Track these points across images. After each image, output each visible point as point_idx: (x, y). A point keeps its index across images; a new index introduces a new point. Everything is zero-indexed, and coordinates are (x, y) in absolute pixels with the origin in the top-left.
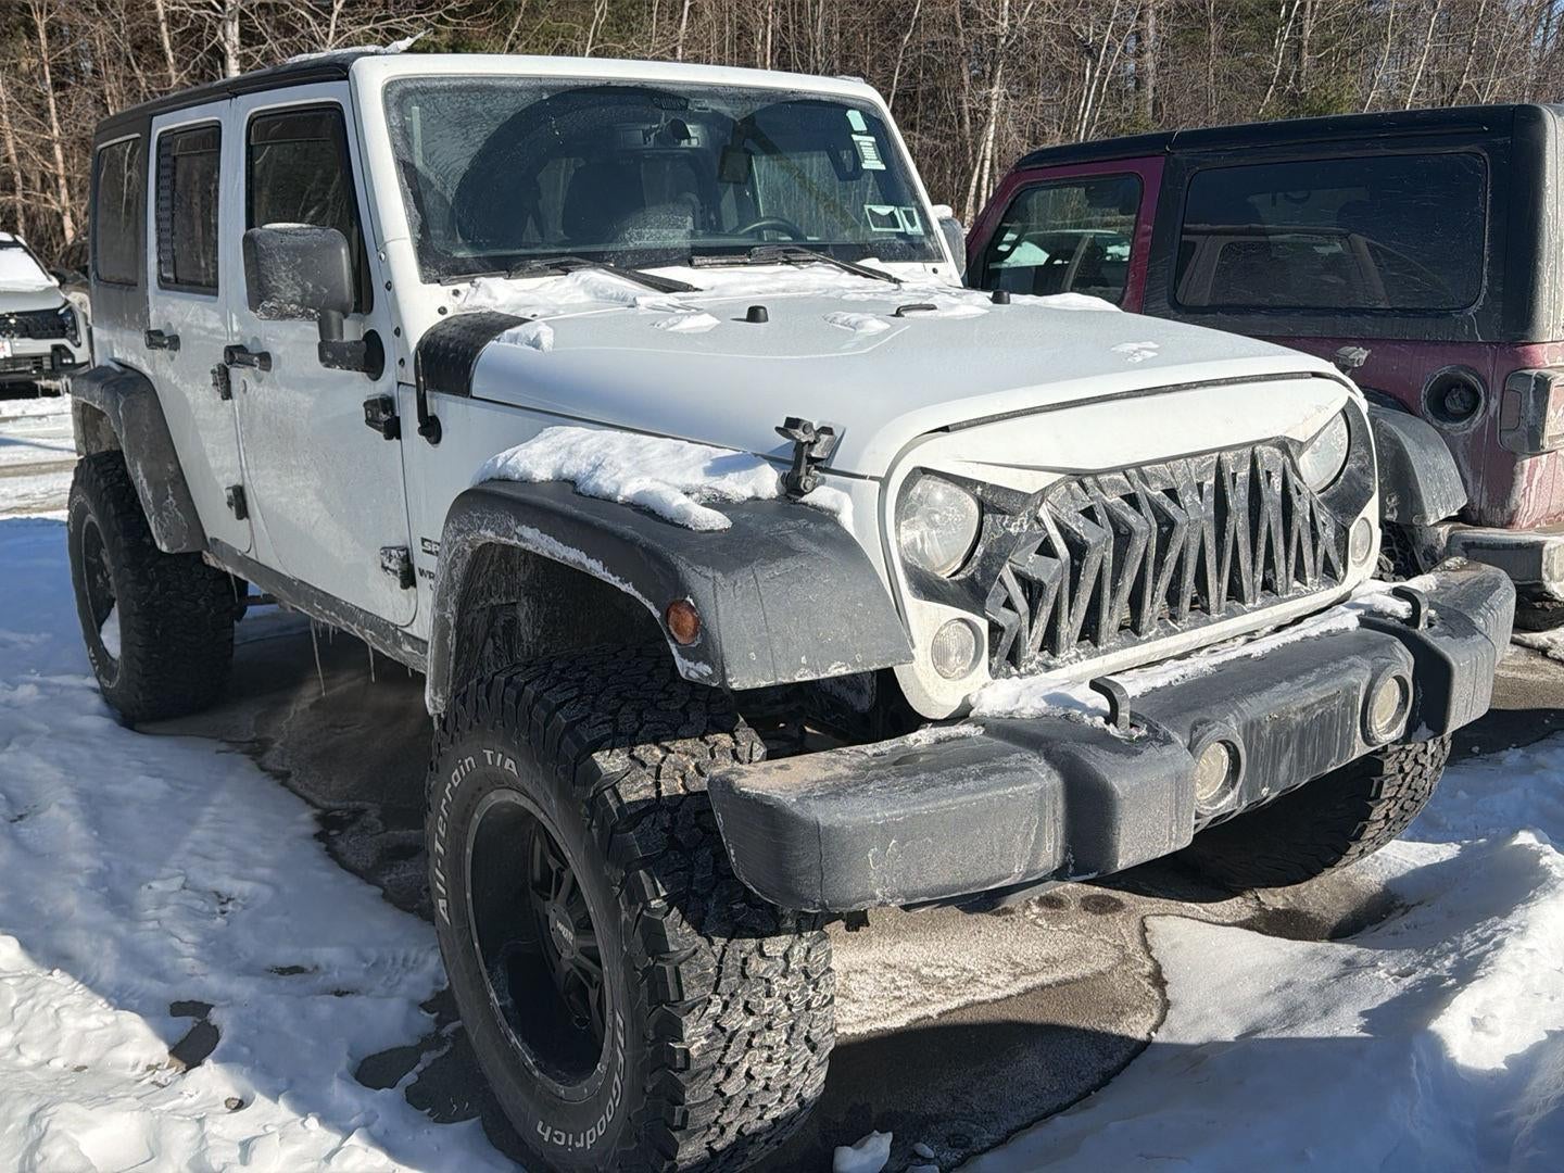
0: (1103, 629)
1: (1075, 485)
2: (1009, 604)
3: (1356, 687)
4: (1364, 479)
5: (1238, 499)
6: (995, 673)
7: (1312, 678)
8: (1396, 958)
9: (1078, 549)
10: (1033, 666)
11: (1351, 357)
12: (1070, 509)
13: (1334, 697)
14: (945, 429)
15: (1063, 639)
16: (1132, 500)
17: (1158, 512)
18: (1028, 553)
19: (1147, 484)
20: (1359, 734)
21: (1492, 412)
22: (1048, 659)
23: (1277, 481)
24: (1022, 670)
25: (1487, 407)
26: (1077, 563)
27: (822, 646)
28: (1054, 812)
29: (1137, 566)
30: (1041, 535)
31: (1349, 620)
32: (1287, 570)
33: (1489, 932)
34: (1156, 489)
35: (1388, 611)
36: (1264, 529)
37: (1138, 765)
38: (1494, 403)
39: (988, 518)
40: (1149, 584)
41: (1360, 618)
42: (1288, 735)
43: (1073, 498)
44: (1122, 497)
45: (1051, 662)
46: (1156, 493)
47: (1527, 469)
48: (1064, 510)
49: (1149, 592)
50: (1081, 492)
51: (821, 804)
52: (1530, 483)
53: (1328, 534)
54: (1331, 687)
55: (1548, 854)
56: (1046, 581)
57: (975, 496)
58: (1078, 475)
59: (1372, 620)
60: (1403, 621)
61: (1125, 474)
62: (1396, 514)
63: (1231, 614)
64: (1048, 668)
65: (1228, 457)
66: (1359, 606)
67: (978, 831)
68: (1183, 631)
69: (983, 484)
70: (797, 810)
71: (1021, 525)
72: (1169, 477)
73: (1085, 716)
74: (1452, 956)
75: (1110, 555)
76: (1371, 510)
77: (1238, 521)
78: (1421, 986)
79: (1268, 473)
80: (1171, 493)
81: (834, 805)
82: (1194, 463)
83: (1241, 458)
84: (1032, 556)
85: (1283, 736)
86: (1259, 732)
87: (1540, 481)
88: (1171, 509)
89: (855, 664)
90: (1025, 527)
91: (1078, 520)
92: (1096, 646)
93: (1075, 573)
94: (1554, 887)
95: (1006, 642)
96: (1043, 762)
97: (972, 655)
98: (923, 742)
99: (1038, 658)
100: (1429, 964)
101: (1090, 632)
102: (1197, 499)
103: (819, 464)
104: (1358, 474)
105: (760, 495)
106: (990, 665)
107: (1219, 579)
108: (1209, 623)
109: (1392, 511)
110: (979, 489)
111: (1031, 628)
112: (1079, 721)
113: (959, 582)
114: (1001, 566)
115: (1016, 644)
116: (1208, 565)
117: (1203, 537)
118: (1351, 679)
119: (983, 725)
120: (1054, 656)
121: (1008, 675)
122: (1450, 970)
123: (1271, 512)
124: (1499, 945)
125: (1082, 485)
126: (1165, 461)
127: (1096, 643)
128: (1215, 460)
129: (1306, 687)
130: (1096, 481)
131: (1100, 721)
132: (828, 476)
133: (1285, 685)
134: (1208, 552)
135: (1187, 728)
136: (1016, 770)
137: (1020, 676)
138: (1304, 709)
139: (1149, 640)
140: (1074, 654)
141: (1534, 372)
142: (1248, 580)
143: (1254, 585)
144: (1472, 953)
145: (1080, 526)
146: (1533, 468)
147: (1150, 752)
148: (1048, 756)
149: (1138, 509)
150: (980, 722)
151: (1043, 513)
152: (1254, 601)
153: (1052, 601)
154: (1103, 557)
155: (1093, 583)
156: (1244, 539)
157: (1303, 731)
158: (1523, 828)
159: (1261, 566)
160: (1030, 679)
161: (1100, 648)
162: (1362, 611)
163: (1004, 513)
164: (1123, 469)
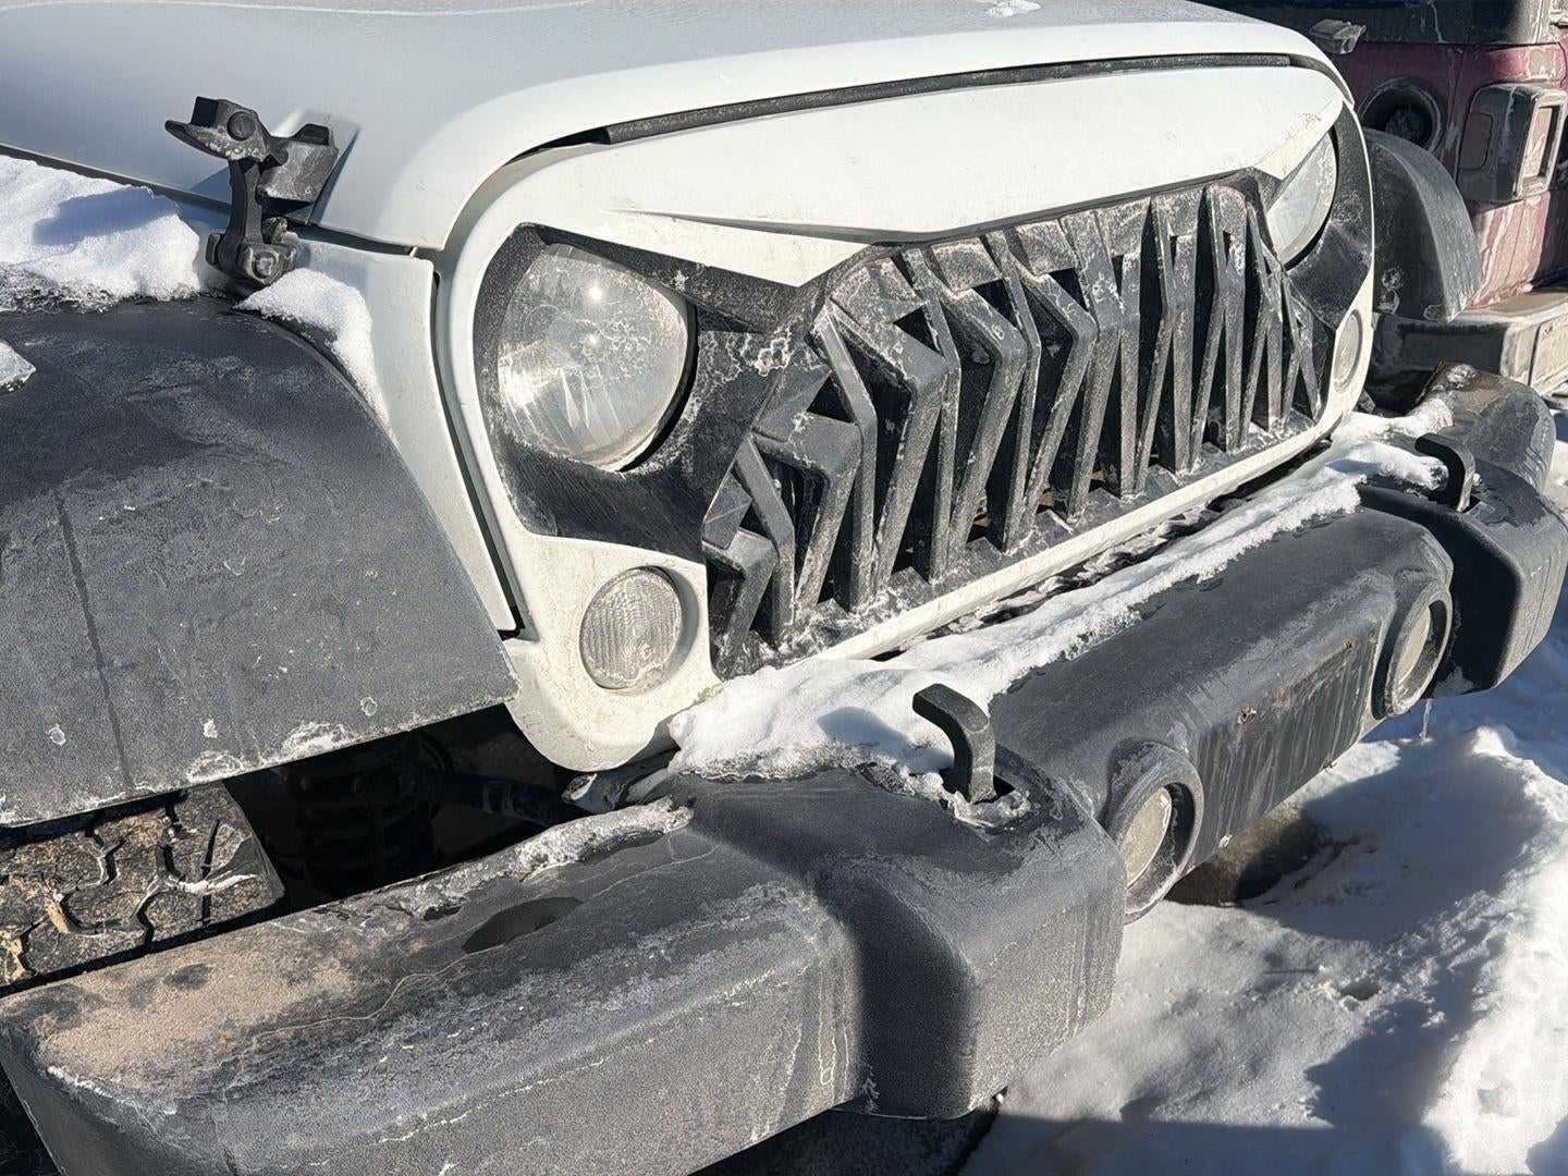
0: (940, 547)
1: (888, 266)
2: (752, 522)
3: (1374, 632)
4: (1357, 244)
5: (1179, 285)
6: (724, 666)
7: (1307, 622)
8: (1343, 955)
9: (892, 398)
10: (806, 635)
11: (1337, 36)
12: (878, 317)
13: (1342, 655)
14: (599, 136)
15: (864, 577)
16: (996, 293)
17: (1045, 316)
18: (792, 413)
19: (1024, 258)
20: (1368, 706)
21: (1448, 144)
22: (835, 616)
23: (1238, 250)
24: (784, 648)
25: (1443, 136)
26: (890, 426)
27: (264, 687)
28: (837, 1008)
29: (1003, 425)
30: (816, 375)
31: (1343, 496)
32: (1242, 407)
33: (1477, 920)
34: (1041, 271)
35: (1404, 475)
36: (1215, 339)
37: (1013, 898)
38: (1453, 131)
39: (709, 338)
40: (1024, 455)
41: (1360, 489)
42: (1269, 739)
43: (884, 293)
44: (976, 289)
45: (841, 623)
46: (1041, 280)
47: (1489, 224)
48: (866, 321)
49: (1022, 469)
50: (898, 280)
51: (244, 1114)
52: (1490, 242)
53: (1304, 340)
54: (1339, 637)
55: (1533, 777)
56: (828, 473)
57: (671, 292)
58: (892, 245)
59: (1380, 492)
60: (1432, 495)
61: (984, 241)
62: (1397, 301)
63: (1155, 492)
64: (834, 636)
65: (1165, 205)
66: (1354, 468)
67: (663, 1092)
68: (1077, 533)
69: (688, 267)
70: (176, 1139)
71: (778, 355)
72: (1065, 247)
73: (904, 773)
74: (1429, 962)
75: (953, 408)
76: (1364, 299)
77: (1177, 327)
78: (1391, 1021)
79: (1226, 235)
80: (1067, 279)
81: (281, 1110)
82: (1108, 216)
83: (1184, 206)
84: (802, 419)
85: (1260, 744)
86: (1224, 747)
87: (1502, 241)
88: (1067, 309)
89: (358, 720)
90: (786, 358)
91: (892, 340)
92: (926, 579)
93: (888, 447)
94: (1555, 840)
95: (747, 601)
96: (813, 900)
97: (675, 636)
98: (553, 863)
99: (816, 617)
100: (1395, 977)
101: (916, 555)
102: (1113, 289)
103: (297, 216)
104: (1346, 236)
105: (152, 292)
106: (714, 651)
107: (1139, 435)
108: (1119, 512)
109: (1390, 299)
110: (680, 278)
111: (799, 564)
112: (892, 785)
113: (642, 480)
114: (735, 444)
115: (771, 598)
116: (1124, 412)
117: (1119, 358)
118: (1368, 617)
119: (690, 804)
120: (848, 609)
121: (754, 665)
122: (1430, 991)
123: (1229, 307)
124: (1497, 948)
125: (902, 266)
126: (1056, 214)
127: (925, 573)
128: (1144, 212)
129: (1300, 643)
130: (930, 256)
131: (934, 783)
132: (317, 246)
133: (1266, 644)
134: (1125, 389)
135: (1100, 767)
136: (751, 934)
137: (777, 663)
138: (1297, 688)
139: (1019, 556)
140: (884, 599)
141: (1513, 87)
142: (1183, 430)
143: (1192, 439)
144: (1457, 961)
145: (896, 351)
146: (1496, 222)
147: (1038, 857)
148: (825, 890)
149: (1006, 310)
150: (683, 793)
151: (822, 325)
152: (1190, 465)
153: (841, 507)
154: (941, 414)
155: (921, 463)
156: (1182, 359)
157: (1292, 723)
158: (1483, 723)
159: (1205, 403)
160: (796, 668)
161: (934, 582)
162: (1362, 478)
163: (740, 329)
164: (980, 232)
